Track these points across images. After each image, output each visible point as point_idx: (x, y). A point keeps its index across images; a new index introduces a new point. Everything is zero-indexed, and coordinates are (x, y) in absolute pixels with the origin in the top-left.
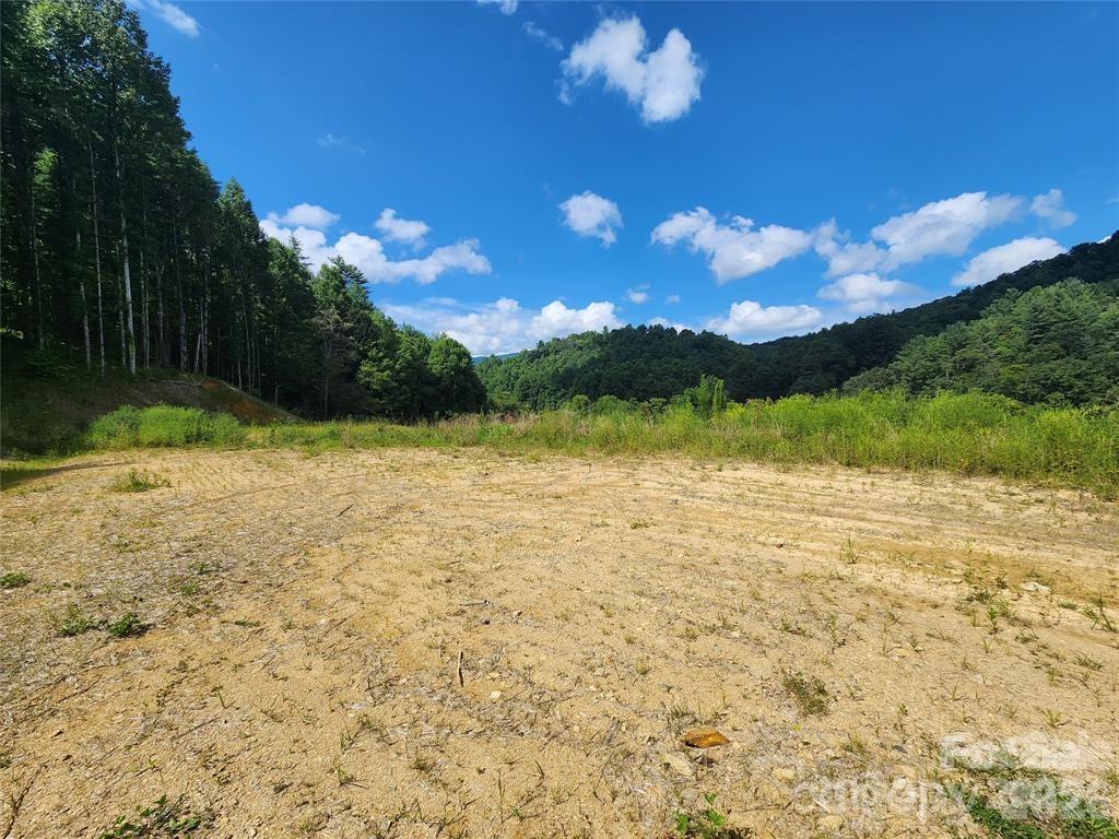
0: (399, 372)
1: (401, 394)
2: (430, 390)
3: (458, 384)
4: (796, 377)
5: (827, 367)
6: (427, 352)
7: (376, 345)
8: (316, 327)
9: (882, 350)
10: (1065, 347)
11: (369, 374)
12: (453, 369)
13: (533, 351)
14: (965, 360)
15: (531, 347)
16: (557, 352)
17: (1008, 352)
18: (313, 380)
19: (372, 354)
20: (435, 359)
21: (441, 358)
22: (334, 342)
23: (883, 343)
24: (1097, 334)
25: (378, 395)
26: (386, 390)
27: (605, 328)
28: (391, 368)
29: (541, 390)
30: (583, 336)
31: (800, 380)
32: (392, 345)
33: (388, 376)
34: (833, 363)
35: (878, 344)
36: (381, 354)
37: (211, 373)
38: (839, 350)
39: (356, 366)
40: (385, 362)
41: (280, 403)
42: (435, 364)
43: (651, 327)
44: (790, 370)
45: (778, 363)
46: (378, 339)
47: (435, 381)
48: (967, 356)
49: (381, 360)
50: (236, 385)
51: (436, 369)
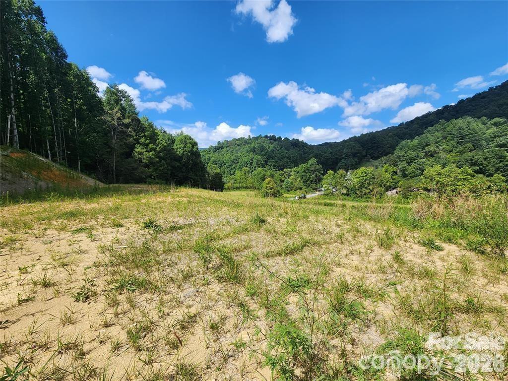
0: (159, 152)
1: (161, 166)
2: (177, 164)
3: (192, 160)
4: (341, 160)
5: (354, 155)
6: (173, 141)
7: (144, 136)
8: (105, 122)
9: (376, 148)
10: (473, 146)
11: (141, 153)
12: (189, 152)
13: (215, 146)
14: (429, 151)
15: (215, 145)
16: (227, 147)
17: (448, 148)
18: (104, 156)
19: (142, 140)
20: (179, 146)
21: (182, 145)
22: (118, 132)
23: (376, 145)
24: (487, 140)
25: (147, 166)
26: (151, 163)
27: (249, 136)
28: (154, 150)
29: (223, 165)
30: (239, 140)
31: (343, 161)
32: (153, 137)
33: (153, 155)
34: (356, 153)
35: (373, 145)
36: (147, 141)
37: (22, 147)
38: (359, 147)
39: (132, 148)
40: (151, 146)
41: (82, 171)
42: (178, 149)
43: (270, 136)
44: (337, 156)
45: (331, 153)
46: (144, 132)
47: (178, 159)
48: (430, 149)
49: (147, 145)
50: (47, 157)
51: (179, 152)
